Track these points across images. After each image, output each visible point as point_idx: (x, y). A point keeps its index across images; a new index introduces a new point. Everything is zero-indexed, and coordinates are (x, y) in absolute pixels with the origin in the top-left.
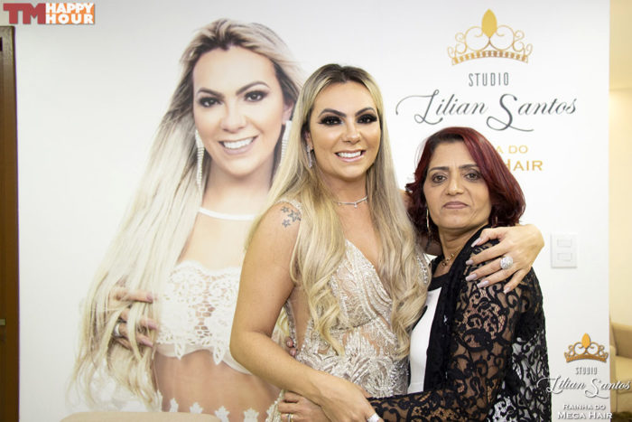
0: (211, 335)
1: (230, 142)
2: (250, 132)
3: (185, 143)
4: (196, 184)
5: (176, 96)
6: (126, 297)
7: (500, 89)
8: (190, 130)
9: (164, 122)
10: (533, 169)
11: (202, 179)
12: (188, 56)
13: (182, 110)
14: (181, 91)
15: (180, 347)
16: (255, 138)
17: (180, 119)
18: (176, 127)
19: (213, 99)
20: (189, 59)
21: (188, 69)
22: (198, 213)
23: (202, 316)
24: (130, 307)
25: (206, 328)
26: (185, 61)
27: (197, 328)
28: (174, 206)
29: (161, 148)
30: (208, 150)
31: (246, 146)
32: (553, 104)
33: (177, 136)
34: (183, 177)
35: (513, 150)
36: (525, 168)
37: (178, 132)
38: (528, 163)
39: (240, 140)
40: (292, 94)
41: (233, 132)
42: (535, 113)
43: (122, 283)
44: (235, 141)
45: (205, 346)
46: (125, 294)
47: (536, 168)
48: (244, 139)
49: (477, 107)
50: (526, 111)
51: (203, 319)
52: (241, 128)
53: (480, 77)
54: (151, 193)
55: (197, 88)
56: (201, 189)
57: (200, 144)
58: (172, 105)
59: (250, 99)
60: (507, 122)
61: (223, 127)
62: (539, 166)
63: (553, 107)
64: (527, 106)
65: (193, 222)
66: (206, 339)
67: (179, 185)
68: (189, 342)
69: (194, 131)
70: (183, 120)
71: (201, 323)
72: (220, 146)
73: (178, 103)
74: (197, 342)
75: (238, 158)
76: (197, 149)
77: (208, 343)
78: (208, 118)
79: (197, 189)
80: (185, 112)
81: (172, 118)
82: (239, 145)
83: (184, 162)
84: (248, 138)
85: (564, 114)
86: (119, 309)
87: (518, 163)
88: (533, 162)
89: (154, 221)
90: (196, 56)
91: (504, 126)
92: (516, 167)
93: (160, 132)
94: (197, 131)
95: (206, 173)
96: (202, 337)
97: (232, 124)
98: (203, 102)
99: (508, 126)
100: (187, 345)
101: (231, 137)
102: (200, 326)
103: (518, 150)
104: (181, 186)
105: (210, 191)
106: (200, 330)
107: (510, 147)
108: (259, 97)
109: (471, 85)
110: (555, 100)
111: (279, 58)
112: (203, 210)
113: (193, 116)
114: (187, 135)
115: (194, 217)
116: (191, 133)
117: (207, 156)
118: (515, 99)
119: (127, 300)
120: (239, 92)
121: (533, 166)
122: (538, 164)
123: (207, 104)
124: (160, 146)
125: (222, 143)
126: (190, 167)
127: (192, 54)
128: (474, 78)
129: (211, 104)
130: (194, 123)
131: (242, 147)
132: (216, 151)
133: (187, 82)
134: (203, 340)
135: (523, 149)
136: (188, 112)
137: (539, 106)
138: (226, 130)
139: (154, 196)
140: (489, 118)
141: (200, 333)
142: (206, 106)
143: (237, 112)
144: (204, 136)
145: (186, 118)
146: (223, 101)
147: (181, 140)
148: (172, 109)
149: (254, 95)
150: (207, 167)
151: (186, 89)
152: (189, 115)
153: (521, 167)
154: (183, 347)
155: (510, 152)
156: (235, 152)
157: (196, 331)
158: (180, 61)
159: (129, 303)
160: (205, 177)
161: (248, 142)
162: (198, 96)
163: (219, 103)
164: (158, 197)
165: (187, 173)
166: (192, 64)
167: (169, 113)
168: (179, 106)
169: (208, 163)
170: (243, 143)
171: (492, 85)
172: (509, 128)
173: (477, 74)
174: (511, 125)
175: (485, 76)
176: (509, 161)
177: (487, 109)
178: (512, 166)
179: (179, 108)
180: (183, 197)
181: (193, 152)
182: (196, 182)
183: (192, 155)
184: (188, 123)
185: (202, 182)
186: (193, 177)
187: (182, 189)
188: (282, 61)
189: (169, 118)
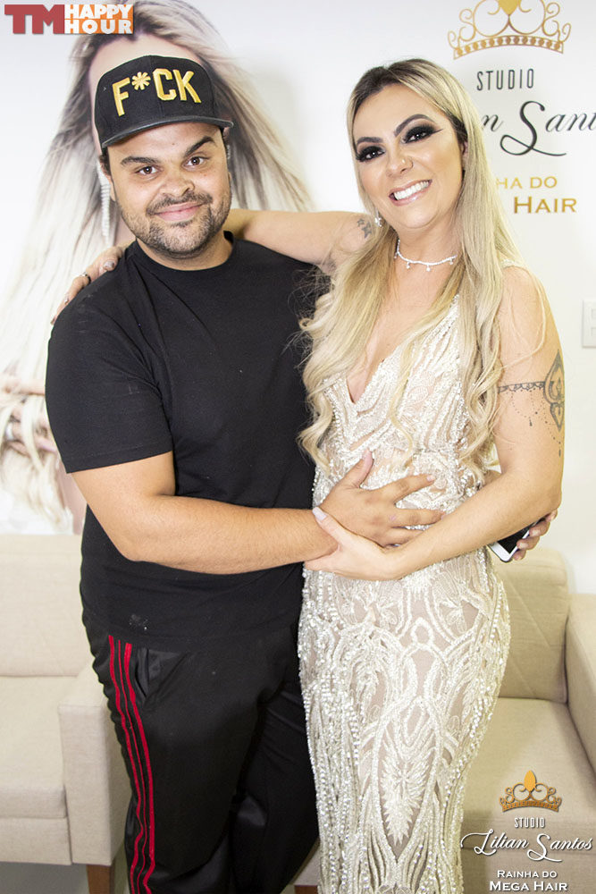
3: (83, 179)
4: (102, 236)
5: (68, 111)
6: (17, 389)
7: (521, 94)
8: (89, 158)
9: (53, 148)
10: (563, 210)
11: (110, 229)
12: (81, 52)
13: (78, 131)
14: (74, 103)
17: (75, 144)
18: (70, 156)
20: (82, 55)
21: (83, 70)
24: (23, 402)
26: (77, 58)
28: (74, 266)
29: (53, 186)
33: (72, 169)
34: (85, 226)
35: (536, 183)
36: (551, 208)
37: (73, 162)
38: (556, 202)
40: (228, 104)
42: (569, 128)
43: (12, 369)
46: (16, 385)
47: (568, 209)
49: (488, 120)
50: (557, 126)
53: (493, 76)
54: (42, 249)
57: (104, 180)
58: (63, 123)
60: (529, 144)
62: (571, 207)
63: (595, 119)
64: (558, 118)
67: (80, 237)
69: (95, 161)
70: (79, 144)
73: (71, 120)
76: (101, 186)
79: (104, 241)
80: (80, 134)
81: (65, 141)
83: (83, 203)
86: (10, 405)
87: (543, 202)
88: (564, 201)
89: (49, 288)
90: (93, 50)
91: (526, 148)
92: (539, 208)
93: (49, 163)
95: (115, 219)
99: (531, 148)
103: (543, 183)
104: (82, 240)
107: (532, 179)
109: (479, 89)
111: (209, 52)
113: (92, 140)
114: (86, 167)
116: (91, 164)
118: (542, 108)
119: (20, 393)
121: (564, 206)
122: (572, 202)
124: (50, 182)
126: (92, 213)
127: (86, 48)
128: (484, 78)
130: (95, 149)
133: (82, 89)
135: (550, 182)
136: (86, 133)
137: (576, 119)
139: (47, 253)
140: (505, 136)
145: (84, 142)
147: (79, 173)
148: (64, 129)
150: (115, 213)
151: (78, 102)
152: (88, 137)
153: (546, 208)
155: (532, 187)
158: (70, 57)
159: (22, 397)
160: (114, 226)
164: (51, 255)
165: (89, 219)
166: (87, 62)
167: (59, 135)
168: (73, 125)
171: (510, 88)
172: (532, 151)
173: (489, 72)
174: (535, 147)
175: (500, 75)
176: (530, 199)
177: (502, 122)
178: (534, 207)
179: (75, 127)
180: (86, 254)
181: (96, 190)
182: (102, 233)
183: (94, 195)
184: (86, 150)
185: (110, 233)
186: (98, 225)
187: (83, 241)
188: (213, 57)
189: (60, 142)
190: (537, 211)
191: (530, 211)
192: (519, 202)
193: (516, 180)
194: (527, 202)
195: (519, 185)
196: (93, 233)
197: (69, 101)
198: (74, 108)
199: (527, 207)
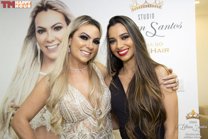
0: (46, 120)
1: (50, 46)
2: (56, 42)
3: (33, 48)
4: (38, 63)
5: (29, 30)
6: (14, 107)
7: (151, 20)
8: (35, 42)
9: (25, 40)
10: (165, 52)
11: (40, 61)
12: (33, 14)
13: (32, 35)
14: (31, 28)
15: (35, 125)
16: (58, 44)
17: (31, 39)
18: (30, 42)
19: (43, 30)
20: (33, 15)
21: (33, 19)
22: (39, 74)
23: (42, 113)
24: (16, 110)
25: (43, 117)
26: (32, 16)
27: (40, 117)
28: (31, 71)
29: (25, 50)
30: (42, 50)
31: (55, 48)
32: (172, 25)
33: (30, 45)
34: (33, 60)
35: (157, 44)
36: (162, 51)
37: (31, 43)
38: (163, 49)
39: (53, 46)
41: (50, 43)
42: (165, 29)
43: (13, 101)
44: (51, 46)
45: (44, 124)
46: (14, 105)
47: (166, 51)
48: (55, 45)
49: (142, 28)
50: (162, 29)
51: (43, 114)
52: (53, 41)
53: (143, 16)
54: (22, 67)
55: (37, 26)
56: (40, 65)
57: (39, 48)
58: (28, 33)
59: (56, 29)
60: (154, 33)
61: (47, 41)
62: (167, 51)
63: (173, 26)
64: (162, 26)
65: (38, 77)
66: (44, 122)
67: (32, 63)
68: (38, 123)
69: (36, 43)
71: (42, 116)
72: (46, 48)
73: (30, 32)
74: (41, 123)
75: (53, 52)
76: (38, 50)
77: (45, 123)
78: (41, 37)
79: (39, 64)
81: (28, 38)
82: (52, 47)
83: (33, 55)
84: (56, 45)
85: (177, 29)
86: (13, 111)
87: (159, 49)
88: (165, 49)
89: (24, 78)
90: (36, 14)
91: (153, 35)
92: (158, 51)
93: (24, 44)
94: (37, 43)
96: (42, 121)
97: (50, 39)
98: (39, 31)
99: (155, 35)
100: (37, 124)
101: (50, 45)
102: (42, 117)
103: (159, 44)
105: (43, 65)
106: (42, 118)
107: (155, 44)
108: (59, 29)
109: (139, 19)
110: (173, 23)
111: (66, 13)
112: (41, 73)
113: (36, 37)
114: (34, 44)
115: (38, 76)
116: (35, 44)
117: (41, 52)
118: (157, 24)
119: (15, 108)
120: (52, 27)
121: (165, 50)
122: (167, 49)
123: (41, 32)
124: (24, 49)
125: (47, 47)
126: (36, 57)
127: (34, 13)
128: (140, 16)
129: (42, 32)
130: (36, 40)
131: (54, 48)
132: (45, 50)
133: (33, 24)
134: (43, 122)
135: (161, 44)
136: (34, 36)
137: (167, 26)
138: (48, 42)
139: (23, 68)
140: (147, 32)
141: (42, 119)
142: (40, 33)
143: (52, 35)
144: (40, 45)
145: (33, 38)
146: (46, 31)
147: (32, 46)
148: (28, 34)
149: (57, 28)
150: (42, 57)
151: (32, 27)
152: (34, 37)
153: (160, 51)
154: (36, 125)
155: (156, 45)
156: (52, 50)
157: (40, 119)
158: (30, 16)
159: (16, 109)
160: (41, 60)
161: (56, 46)
162: (37, 29)
163: (45, 32)
164: (24, 68)
166: (34, 17)
167: (27, 36)
168: (30, 33)
169: (42, 54)
170: (54, 47)
171: (147, 19)
172: (155, 36)
173: (141, 15)
174: (156, 34)
175: (145, 15)
176: (155, 49)
177: (146, 28)
178: (157, 51)
179: (31, 34)
180: (34, 68)
181: (36, 51)
182: (38, 62)
183: (36, 52)
184: (34, 40)
185: (40, 62)
186: (37, 60)
187: (33, 65)
188: (67, 14)
189: (27, 39)
190: (158, 52)
191: (155, 52)
192: (152, 50)
193: (151, 44)
194: (154, 50)
195: (152, 45)
196: (36, 62)
197: (30, 27)
198: (31, 29)
199: (155, 51)
